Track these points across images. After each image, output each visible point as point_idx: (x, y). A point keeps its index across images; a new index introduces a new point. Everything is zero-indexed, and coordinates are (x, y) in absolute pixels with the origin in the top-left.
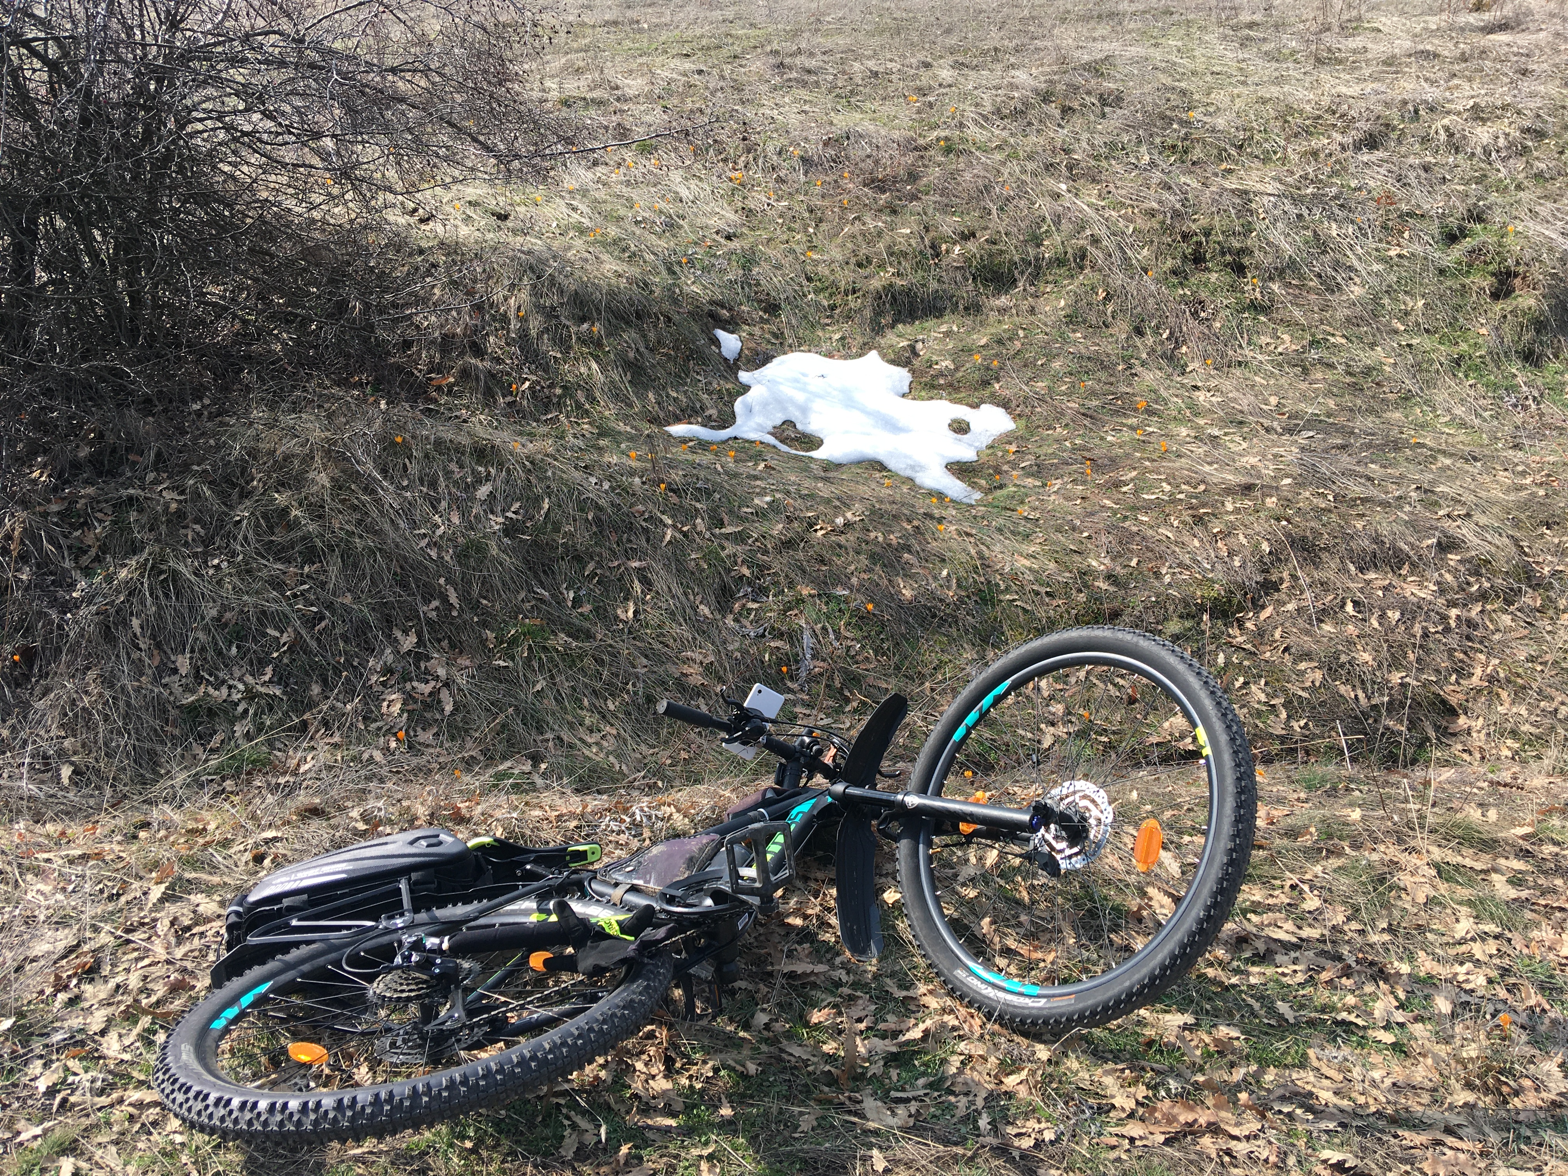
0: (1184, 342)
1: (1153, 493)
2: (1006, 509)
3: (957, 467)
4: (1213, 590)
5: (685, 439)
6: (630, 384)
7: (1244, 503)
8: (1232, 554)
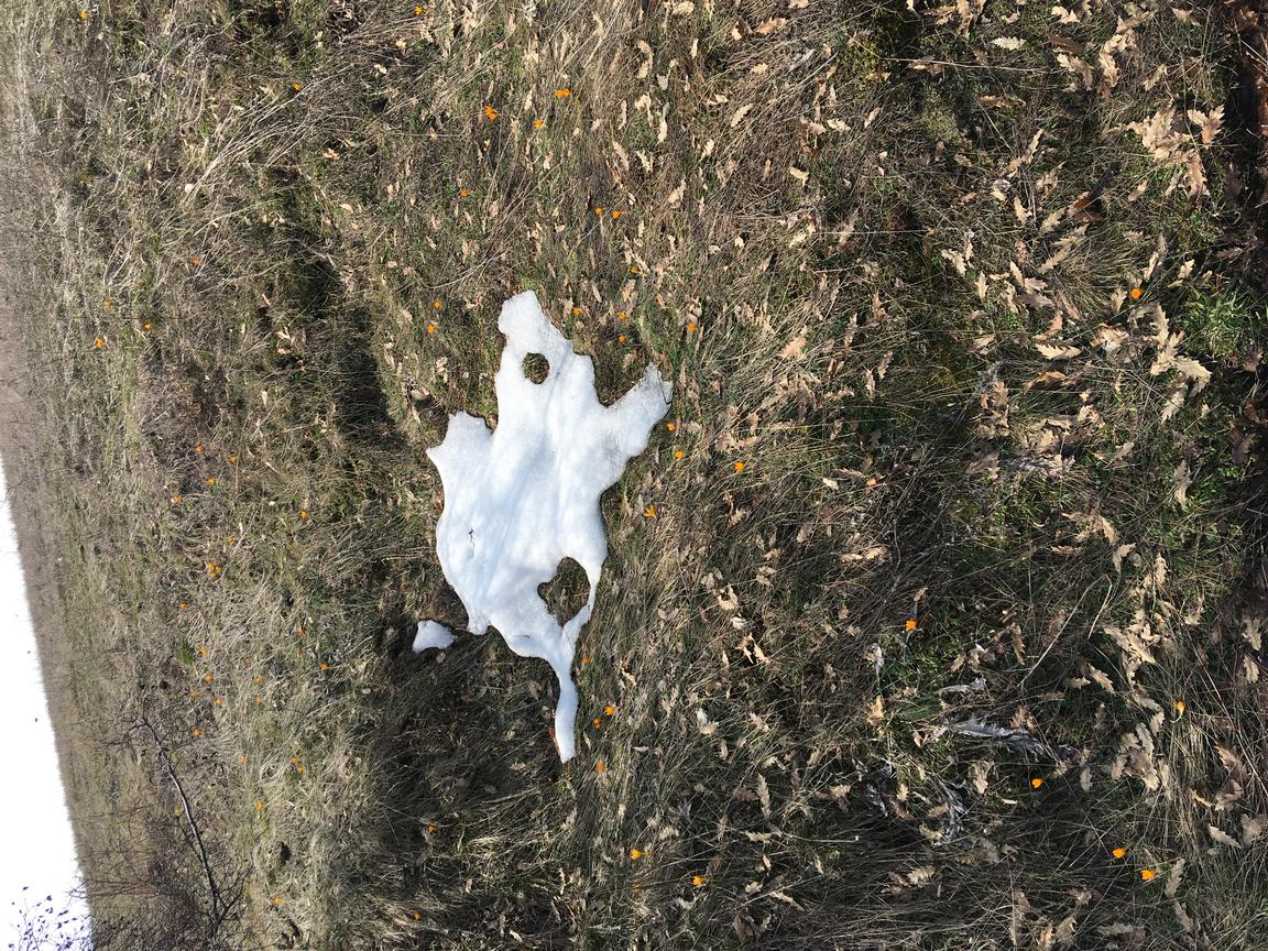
1: (656, 124)
2: (683, 343)
3: (605, 390)
4: (861, 49)
5: (579, 743)
6: (501, 791)
8: (783, 11)
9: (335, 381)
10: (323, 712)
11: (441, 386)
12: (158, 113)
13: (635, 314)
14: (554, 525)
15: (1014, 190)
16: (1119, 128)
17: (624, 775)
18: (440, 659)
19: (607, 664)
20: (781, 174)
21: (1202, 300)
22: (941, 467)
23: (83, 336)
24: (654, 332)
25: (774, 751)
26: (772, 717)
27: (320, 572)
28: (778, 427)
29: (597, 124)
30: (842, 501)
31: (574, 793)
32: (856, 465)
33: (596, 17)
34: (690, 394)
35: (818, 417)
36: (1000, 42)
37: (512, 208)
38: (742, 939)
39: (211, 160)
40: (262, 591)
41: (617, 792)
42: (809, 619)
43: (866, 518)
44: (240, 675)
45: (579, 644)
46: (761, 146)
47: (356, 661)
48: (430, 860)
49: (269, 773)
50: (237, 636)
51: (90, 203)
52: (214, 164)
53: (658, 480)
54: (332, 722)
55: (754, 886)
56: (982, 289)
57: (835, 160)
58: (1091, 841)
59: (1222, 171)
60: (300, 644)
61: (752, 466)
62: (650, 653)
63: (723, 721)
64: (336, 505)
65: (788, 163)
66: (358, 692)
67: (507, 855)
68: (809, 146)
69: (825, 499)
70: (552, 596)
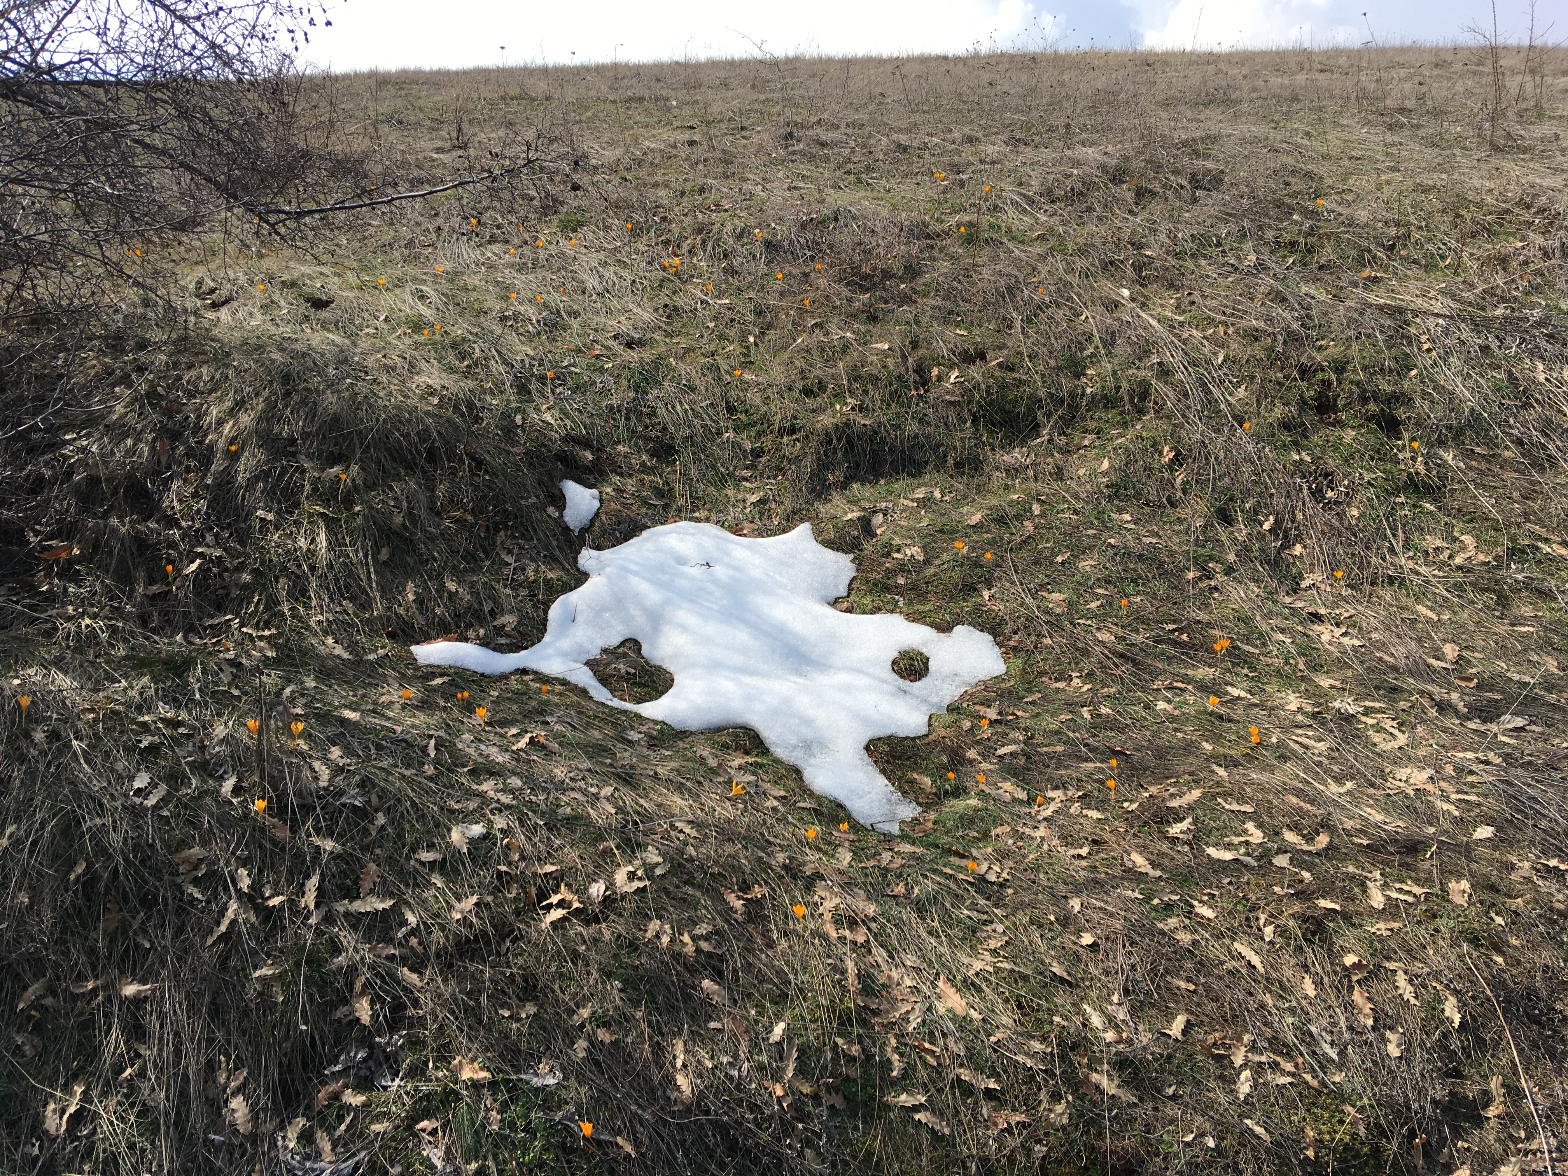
0: (1299, 538)
1: (1229, 847)
2: (949, 852)
3: (886, 748)
4: (1341, 1122)
5: (435, 671)
6: (382, 567)
7: (1406, 888)
8: (1382, 1022)
9: (897, 427)
10: (496, 367)
11: (888, 550)
12: (1211, 271)
13: (982, 795)
14: (715, 666)
17: (396, 721)
18: (552, 511)
19: (539, 714)
20: (1177, 1002)
23: (946, 159)
24: (961, 817)
25: (425, 923)
26: (471, 925)
27: (666, 383)
28: (850, 966)
29: (1221, 771)
30: (755, 1045)
31: (371, 657)
32: (802, 1071)
33: (1349, 785)
34: (886, 856)
35: (864, 1023)
37: (1108, 658)
38: (176, 858)
39: (1159, 321)
40: (646, 315)
41: (374, 711)
42: (600, 987)
43: (731, 1078)
44: (544, 279)
45: (564, 682)
46: (1211, 979)
47: (556, 412)
48: (303, 472)
49: (422, 297)
50: (591, 282)
51: (1106, 184)
52: (1154, 323)
53: (776, 803)
54: (482, 376)
55: (245, 880)
57: (1199, 1077)
60: (579, 351)
61: (799, 927)
62: (556, 771)
63: (467, 861)
64: (747, 411)
65: (1192, 1013)
66: (518, 410)
67: (299, 566)
68: (1215, 1044)
69: (757, 1022)
70: (625, 655)
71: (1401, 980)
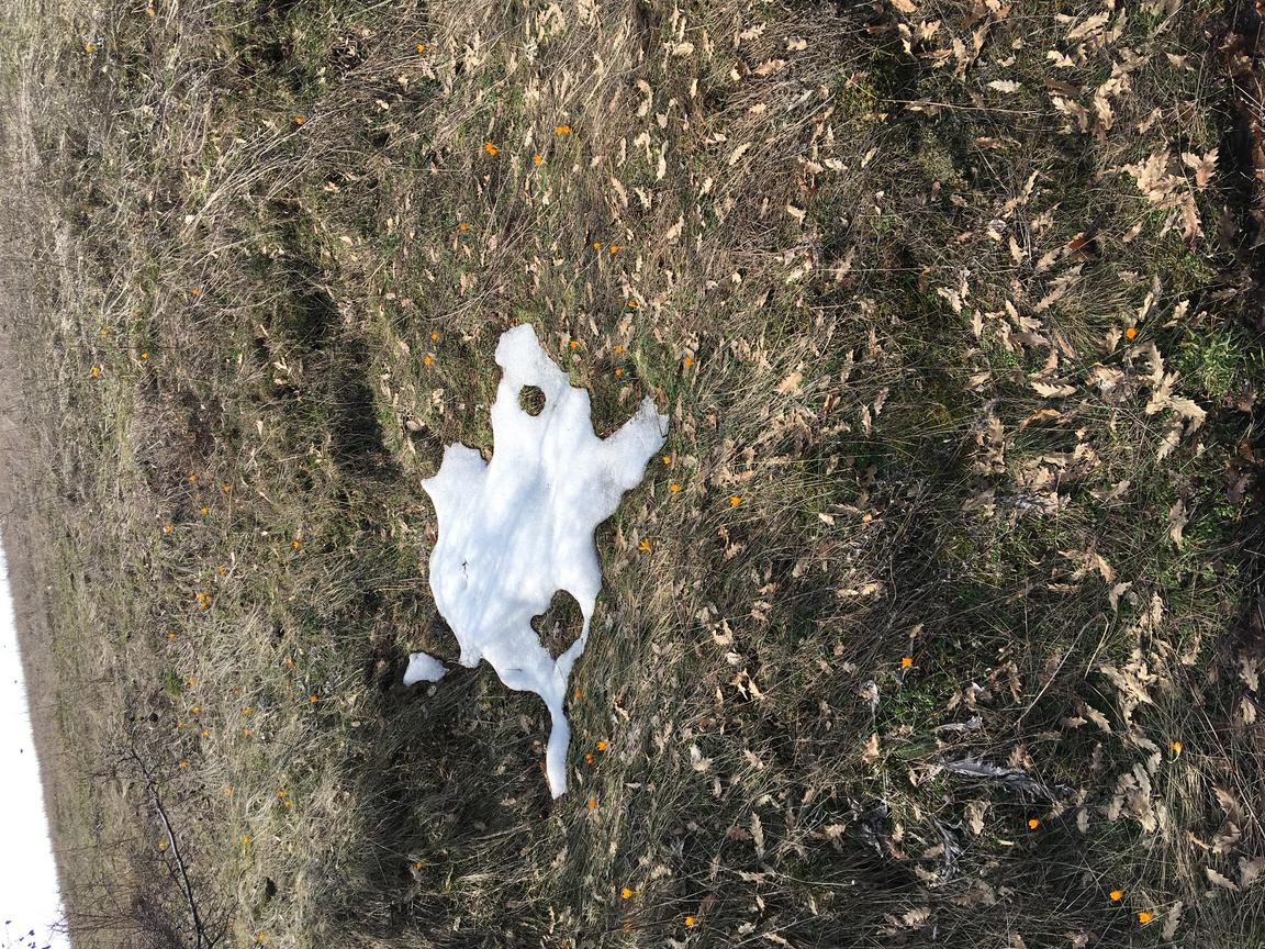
0: (393, 80)
1: (655, 161)
2: (679, 377)
3: (601, 422)
4: (858, 91)
5: (571, 779)
6: (491, 827)
7: (675, 23)
8: (782, 53)
9: (331, 412)
10: (311, 746)
11: (437, 417)
12: (161, 145)
13: (631, 348)
14: (548, 558)
15: (1010, 230)
16: (1114, 170)
17: (616, 812)
18: (431, 692)
19: (600, 699)
20: (778, 212)
21: (1196, 341)
22: (938, 504)
23: (79, 364)
24: (651, 366)
25: (768, 789)
26: (767, 754)
27: (312, 603)
28: (774, 461)
29: (596, 161)
30: (837, 536)
31: (564, 830)
32: (852, 501)
33: (596, 57)
34: (686, 427)
35: (814, 452)
36: (996, 85)
37: (511, 242)
39: (212, 192)
40: (252, 622)
41: (608, 829)
42: (804, 655)
43: (862, 554)
44: (229, 706)
45: (572, 677)
46: (759, 184)
47: (347, 694)
48: (418, 897)
49: (256, 807)
50: (227, 668)
51: (90, 233)
52: (215, 196)
53: (653, 514)
54: (321, 755)
55: (748, 927)
56: (977, 327)
57: (833, 199)
58: (1088, 883)
59: (1215, 213)
60: (290, 676)
61: (748, 500)
62: (644, 687)
63: (717, 758)
64: (330, 536)
65: (785, 201)
66: (348, 725)
67: (496, 893)
68: (807, 185)
69: (821, 534)
70: (544, 628)
71: (748, 35)
